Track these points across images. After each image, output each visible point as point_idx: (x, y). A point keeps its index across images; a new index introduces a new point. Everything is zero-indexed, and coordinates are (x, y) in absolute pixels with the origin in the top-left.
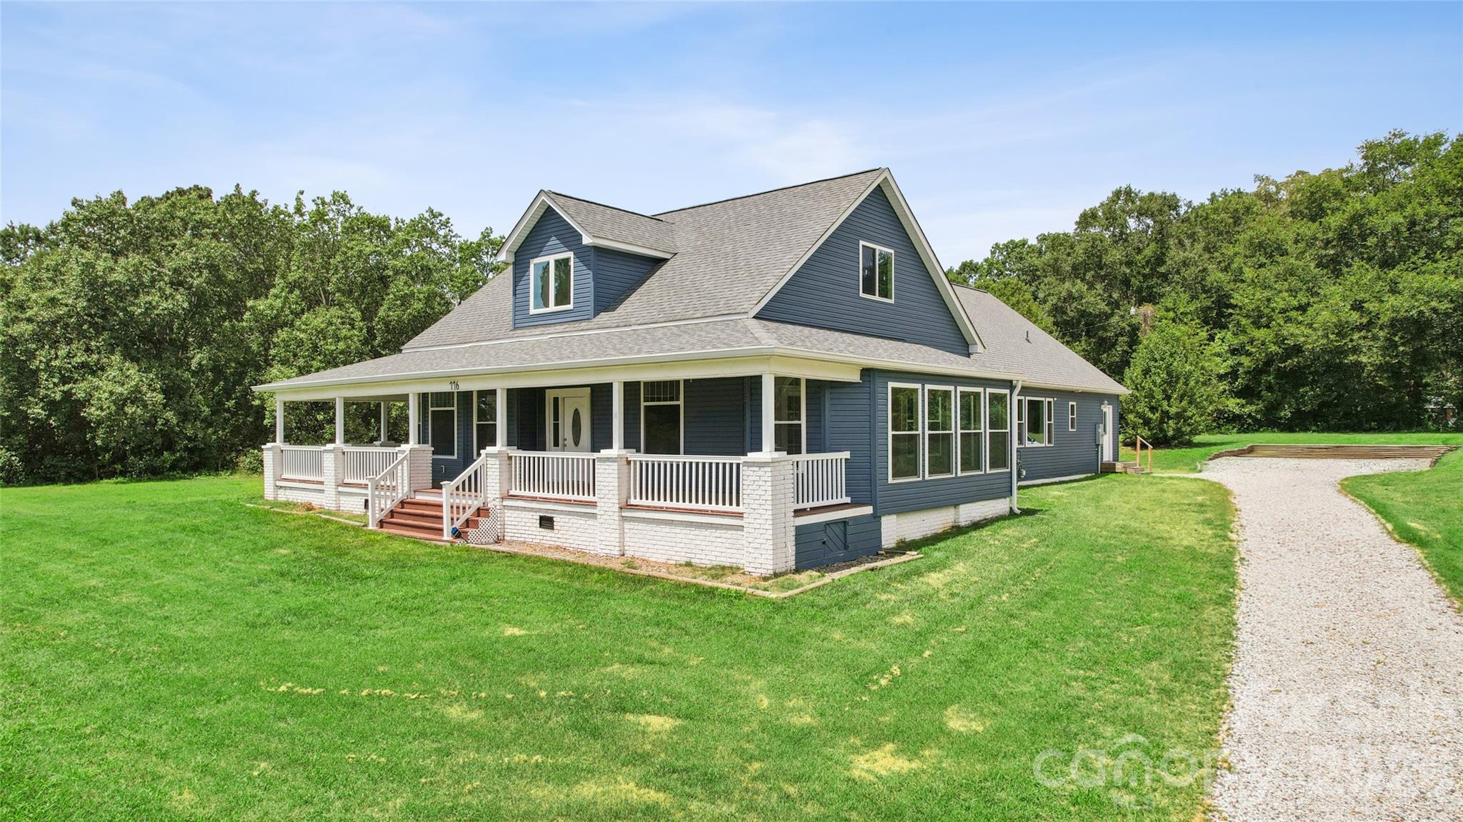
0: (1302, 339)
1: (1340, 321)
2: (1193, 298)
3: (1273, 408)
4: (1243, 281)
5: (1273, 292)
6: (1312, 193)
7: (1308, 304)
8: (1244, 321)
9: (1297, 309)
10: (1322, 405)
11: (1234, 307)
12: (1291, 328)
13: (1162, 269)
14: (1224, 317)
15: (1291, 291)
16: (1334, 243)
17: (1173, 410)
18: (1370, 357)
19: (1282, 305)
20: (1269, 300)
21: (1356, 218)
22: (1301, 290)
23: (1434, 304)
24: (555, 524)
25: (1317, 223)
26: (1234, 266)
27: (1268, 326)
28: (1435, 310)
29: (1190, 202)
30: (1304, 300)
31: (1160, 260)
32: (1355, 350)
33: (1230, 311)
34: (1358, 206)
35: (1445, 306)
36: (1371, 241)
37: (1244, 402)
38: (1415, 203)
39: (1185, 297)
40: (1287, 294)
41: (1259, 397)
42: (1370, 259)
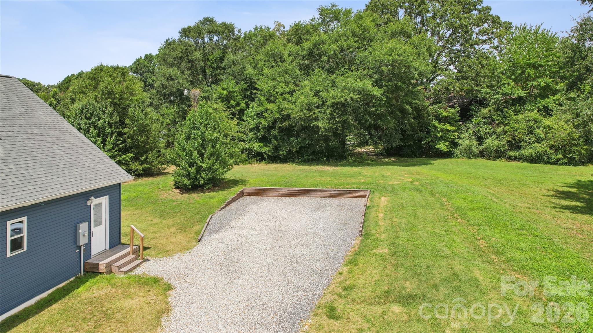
0: (290, 111)
1: (309, 102)
2: (238, 83)
3: (276, 149)
4: (263, 75)
5: (276, 82)
6: (297, 29)
7: (294, 91)
8: (262, 98)
9: (288, 93)
10: (301, 148)
11: (257, 89)
12: (285, 104)
13: (222, 65)
14: (253, 94)
15: (286, 82)
16: (307, 57)
17: (204, 166)
18: (323, 124)
19: (281, 90)
20: (274, 87)
21: (315, 45)
22: (290, 82)
23: (351, 95)
25: (299, 46)
26: (259, 66)
27: (274, 102)
28: (352, 99)
29: (240, 29)
30: (292, 88)
31: (222, 60)
32: (316, 119)
33: (255, 91)
34: (317, 38)
35: (356, 96)
36: (324, 58)
37: (262, 144)
38: (342, 40)
39: (233, 82)
40: (284, 84)
41: (270, 143)
42: (323, 68)
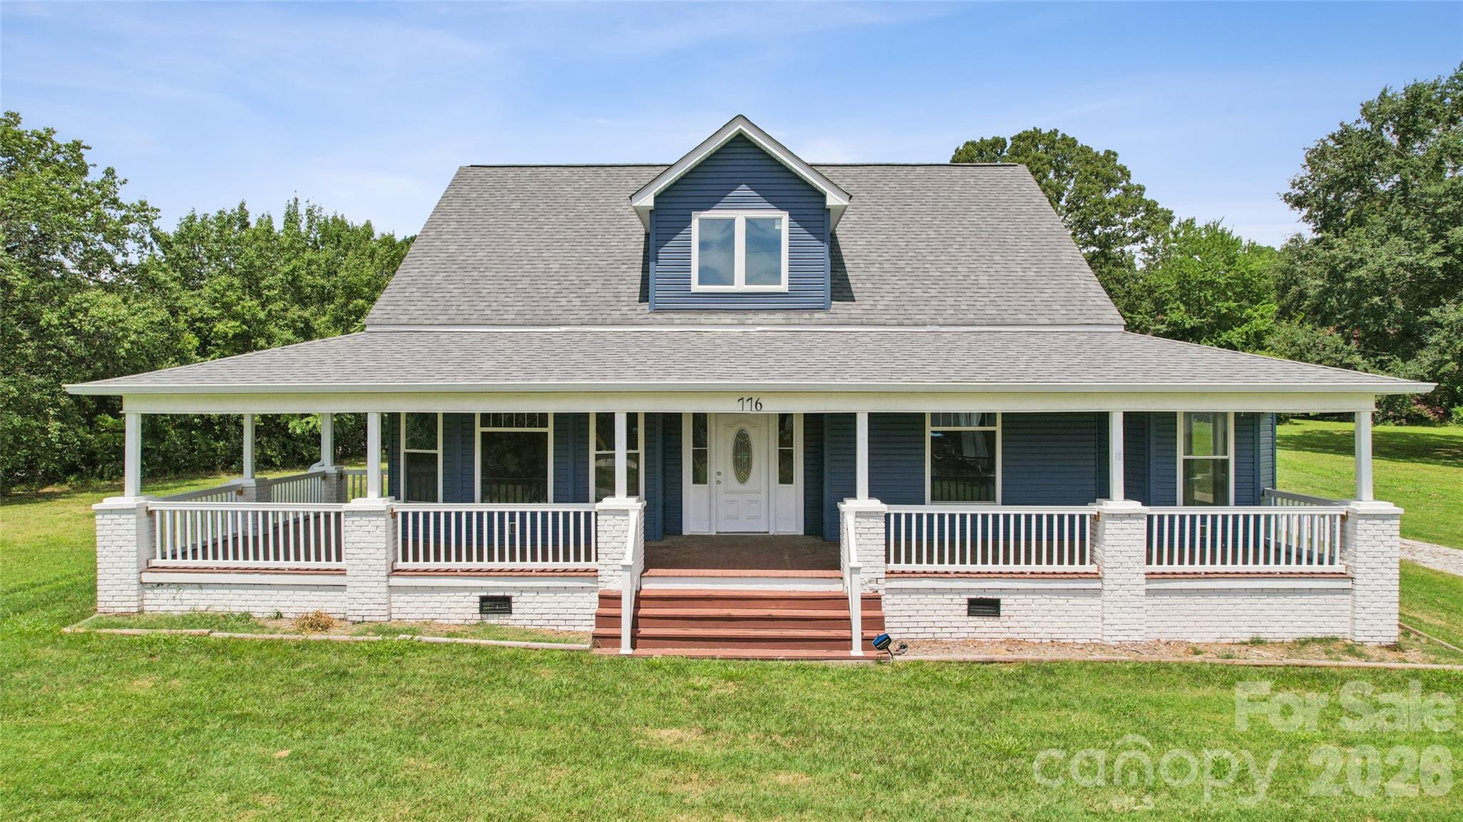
24: (1002, 608)
